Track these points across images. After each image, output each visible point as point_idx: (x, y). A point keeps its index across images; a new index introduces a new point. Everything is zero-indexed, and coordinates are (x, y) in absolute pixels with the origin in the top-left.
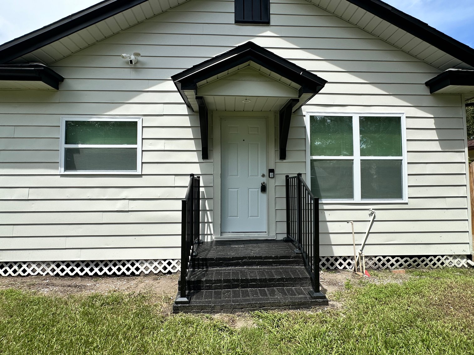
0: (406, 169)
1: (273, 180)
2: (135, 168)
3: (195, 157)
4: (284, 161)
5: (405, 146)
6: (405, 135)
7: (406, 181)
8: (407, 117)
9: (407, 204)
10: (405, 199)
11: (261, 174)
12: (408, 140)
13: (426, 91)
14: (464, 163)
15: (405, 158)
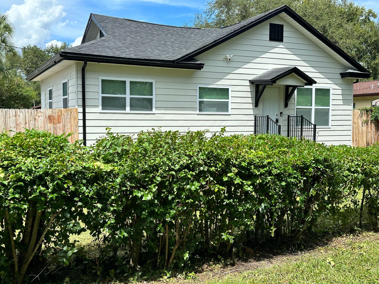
0: (331, 113)
1: (282, 117)
2: (227, 111)
3: (251, 106)
4: (286, 108)
5: (331, 102)
6: (331, 97)
7: (331, 118)
8: (332, 89)
9: (330, 128)
10: (330, 126)
11: (276, 115)
12: (332, 100)
13: (340, 77)
14: (351, 110)
15: (331, 107)
